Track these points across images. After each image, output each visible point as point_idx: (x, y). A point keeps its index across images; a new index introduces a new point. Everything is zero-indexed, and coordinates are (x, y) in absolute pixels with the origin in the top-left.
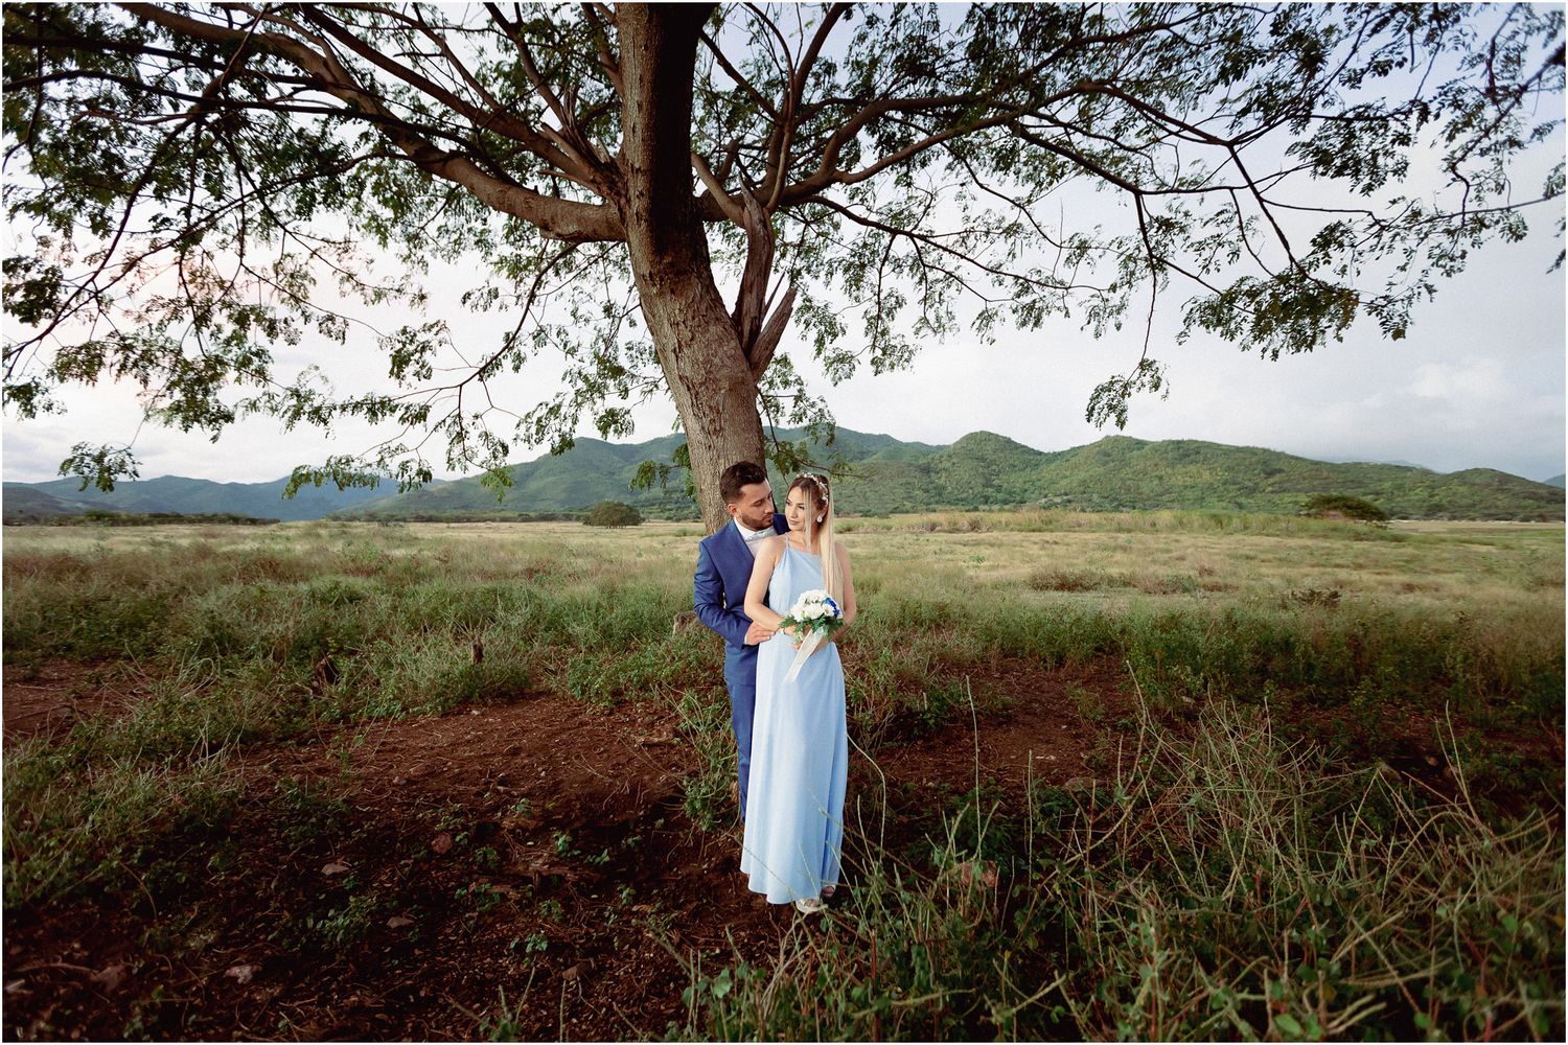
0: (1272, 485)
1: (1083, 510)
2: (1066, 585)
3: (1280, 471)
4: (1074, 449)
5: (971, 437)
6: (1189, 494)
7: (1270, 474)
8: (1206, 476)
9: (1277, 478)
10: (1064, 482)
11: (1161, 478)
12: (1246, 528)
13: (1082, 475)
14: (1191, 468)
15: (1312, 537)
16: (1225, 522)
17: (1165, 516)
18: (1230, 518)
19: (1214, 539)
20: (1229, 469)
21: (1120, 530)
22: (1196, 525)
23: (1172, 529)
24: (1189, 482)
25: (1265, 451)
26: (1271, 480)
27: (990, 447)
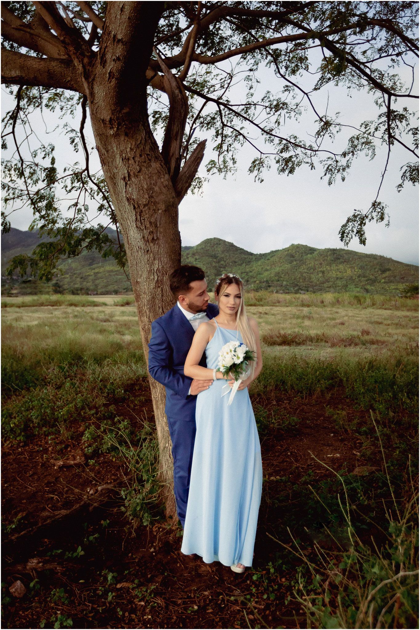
0: (384, 278)
1: (277, 292)
2: (286, 341)
3: (389, 270)
4: (272, 252)
5: (208, 242)
6: (339, 283)
7: (384, 271)
8: (349, 272)
9: (387, 274)
10: (266, 274)
11: (323, 272)
12: (373, 305)
13: (277, 269)
14: (341, 267)
15: (408, 310)
16: (362, 300)
17: (329, 297)
18: (365, 298)
19: (357, 311)
20: (362, 268)
21: (303, 305)
22: (346, 303)
23: (333, 305)
24: (340, 275)
25: (381, 257)
26: (384, 275)
27: (220, 249)
